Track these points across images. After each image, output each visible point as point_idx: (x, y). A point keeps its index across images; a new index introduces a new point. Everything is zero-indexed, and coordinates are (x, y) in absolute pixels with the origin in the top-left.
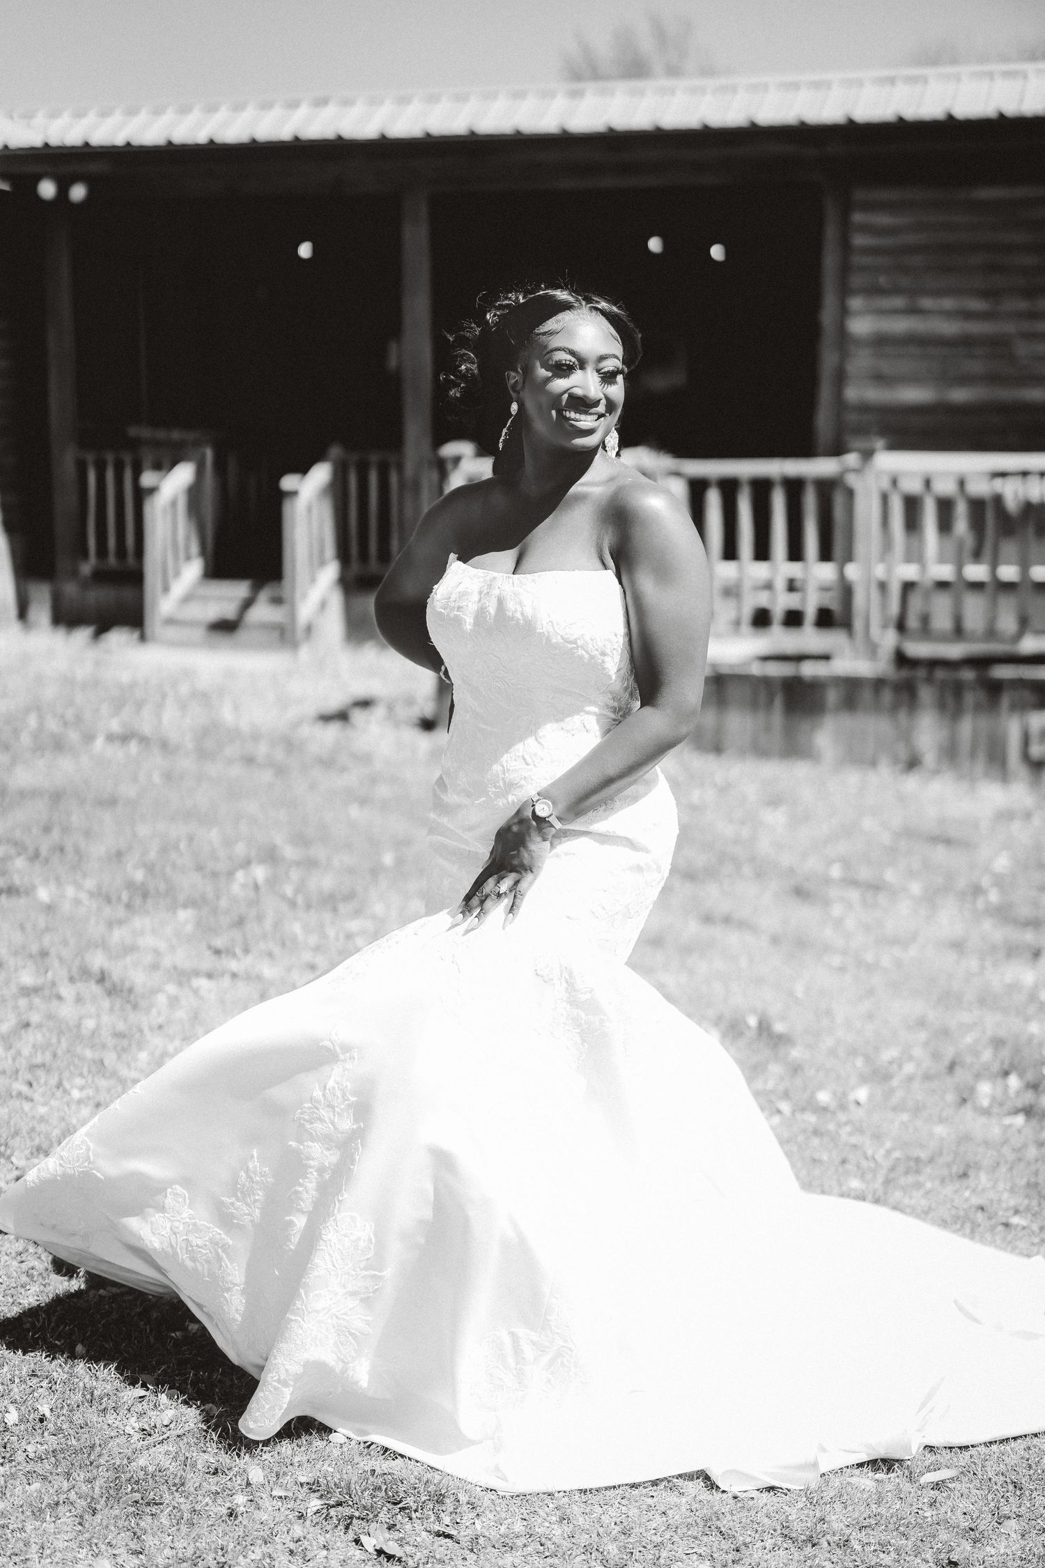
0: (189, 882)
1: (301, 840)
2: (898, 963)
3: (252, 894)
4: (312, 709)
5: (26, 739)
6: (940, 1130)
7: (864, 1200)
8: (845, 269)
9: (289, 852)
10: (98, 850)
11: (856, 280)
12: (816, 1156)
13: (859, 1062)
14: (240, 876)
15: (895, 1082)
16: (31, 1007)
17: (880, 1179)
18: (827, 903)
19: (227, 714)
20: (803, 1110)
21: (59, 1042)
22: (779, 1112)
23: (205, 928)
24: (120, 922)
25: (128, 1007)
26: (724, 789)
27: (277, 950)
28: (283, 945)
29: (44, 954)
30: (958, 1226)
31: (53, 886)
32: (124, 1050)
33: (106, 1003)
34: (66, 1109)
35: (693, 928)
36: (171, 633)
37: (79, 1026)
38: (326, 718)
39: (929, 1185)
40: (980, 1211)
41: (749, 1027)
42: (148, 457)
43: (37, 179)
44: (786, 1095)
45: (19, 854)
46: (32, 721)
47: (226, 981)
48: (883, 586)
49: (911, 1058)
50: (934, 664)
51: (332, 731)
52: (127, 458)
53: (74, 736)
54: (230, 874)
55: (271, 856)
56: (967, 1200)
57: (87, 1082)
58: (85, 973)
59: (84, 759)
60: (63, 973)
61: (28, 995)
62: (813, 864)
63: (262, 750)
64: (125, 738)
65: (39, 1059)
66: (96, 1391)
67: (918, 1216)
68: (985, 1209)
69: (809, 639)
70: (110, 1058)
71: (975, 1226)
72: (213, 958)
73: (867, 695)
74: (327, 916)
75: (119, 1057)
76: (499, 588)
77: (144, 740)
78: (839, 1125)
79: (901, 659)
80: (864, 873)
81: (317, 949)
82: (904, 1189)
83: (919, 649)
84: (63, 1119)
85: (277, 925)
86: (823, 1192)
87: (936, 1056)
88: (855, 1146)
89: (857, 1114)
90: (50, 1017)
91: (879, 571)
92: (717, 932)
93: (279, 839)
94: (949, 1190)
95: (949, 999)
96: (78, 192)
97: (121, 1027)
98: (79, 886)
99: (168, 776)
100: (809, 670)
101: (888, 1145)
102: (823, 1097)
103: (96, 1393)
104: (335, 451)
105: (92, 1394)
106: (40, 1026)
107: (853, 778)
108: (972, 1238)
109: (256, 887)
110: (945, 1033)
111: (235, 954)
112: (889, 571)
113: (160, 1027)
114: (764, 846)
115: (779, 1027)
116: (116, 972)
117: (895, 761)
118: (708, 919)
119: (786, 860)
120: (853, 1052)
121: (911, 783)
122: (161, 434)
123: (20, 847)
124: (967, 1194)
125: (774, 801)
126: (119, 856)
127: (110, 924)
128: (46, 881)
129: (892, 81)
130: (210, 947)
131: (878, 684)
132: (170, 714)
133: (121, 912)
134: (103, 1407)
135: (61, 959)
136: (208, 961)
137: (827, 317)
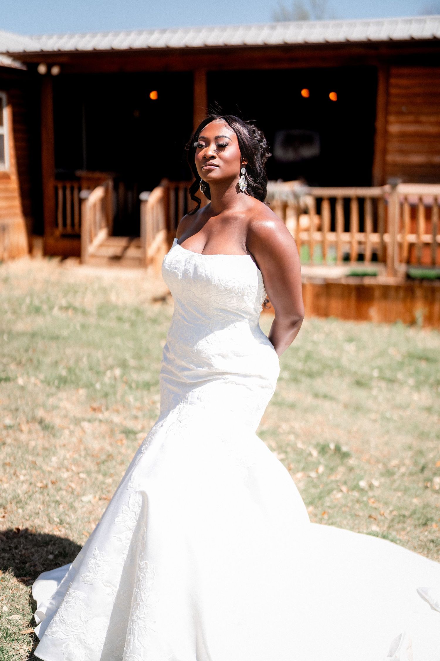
0: (86, 376)
1: (138, 357)
2: (401, 418)
3: (113, 382)
4: (149, 296)
5: (24, 308)
6: (415, 501)
7: (378, 536)
8: (387, 104)
9: (132, 363)
10: (48, 360)
11: (392, 108)
12: (357, 513)
13: (380, 466)
14: (109, 373)
15: (396, 477)
16: (8, 435)
17: (386, 525)
18: (370, 388)
19: (113, 298)
20: (353, 489)
21: (18, 452)
22: (341, 491)
23: (91, 398)
24: (52, 395)
25: (51, 436)
26: (327, 335)
27: (121, 409)
28: (124, 407)
29: (17, 410)
30: (421, 550)
31: (25, 376)
32: (47, 456)
33: (41, 434)
34: (16, 485)
35: (309, 400)
36: (93, 261)
37: (28, 444)
38: (156, 300)
39: (409, 529)
40: (432, 542)
41: (330, 449)
42: (85, 184)
43: (37, 65)
44: (345, 483)
45: (12, 362)
46: (28, 300)
47: (97, 424)
48: (400, 245)
49: (404, 464)
50: (423, 279)
51: (158, 307)
52: (76, 185)
53: (45, 307)
54: (104, 373)
55: (123, 365)
56: (426, 536)
57: (27, 472)
58: (34, 419)
59: (48, 318)
60: (24, 419)
61: (7, 429)
62: (365, 369)
63: (126, 314)
64: (67, 308)
65: (8, 461)
66: (9, 631)
67: (403, 545)
68: (434, 542)
69: (368, 267)
70: (39, 461)
71: (429, 550)
72: (93, 412)
73: (392, 293)
74: (145, 393)
75: (44, 460)
76: (195, 260)
77: (75, 309)
78: (369, 498)
79: (408, 277)
80: (388, 374)
81: (139, 409)
82: (397, 531)
83: (416, 272)
84: (14, 490)
85: (123, 397)
86: (359, 532)
87: (416, 463)
88: (376, 509)
89: (377, 492)
90: (16, 440)
91: (399, 238)
92: (319, 402)
93: (128, 356)
94: (418, 531)
95: (423, 436)
96: (55, 70)
97: (47, 445)
98: (37, 377)
99: (83, 326)
100: (368, 281)
101: (391, 508)
102: (363, 484)
103: (9, 632)
104: (165, 182)
105: (7, 633)
106: (10, 445)
107: (386, 329)
108: (427, 557)
109: (115, 379)
110: (421, 453)
111: (101, 410)
112: (403, 238)
113: (64, 445)
114: (344, 361)
115: (344, 449)
116: (48, 420)
117: (405, 322)
118: (316, 396)
119: (354, 368)
120: (378, 461)
121: (411, 332)
122: (90, 175)
123: (14, 359)
124: (426, 533)
125: (350, 340)
126: (56, 364)
127: (48, 396)
128: (22, 375)
129: (410, 22)
130: (91, 407)
131: (397, 288)
132: (89, 297)
133: (54, 390)
134: (11, 639)
135: (24, 412)
136: (90, 414)
137: (379, 125)
